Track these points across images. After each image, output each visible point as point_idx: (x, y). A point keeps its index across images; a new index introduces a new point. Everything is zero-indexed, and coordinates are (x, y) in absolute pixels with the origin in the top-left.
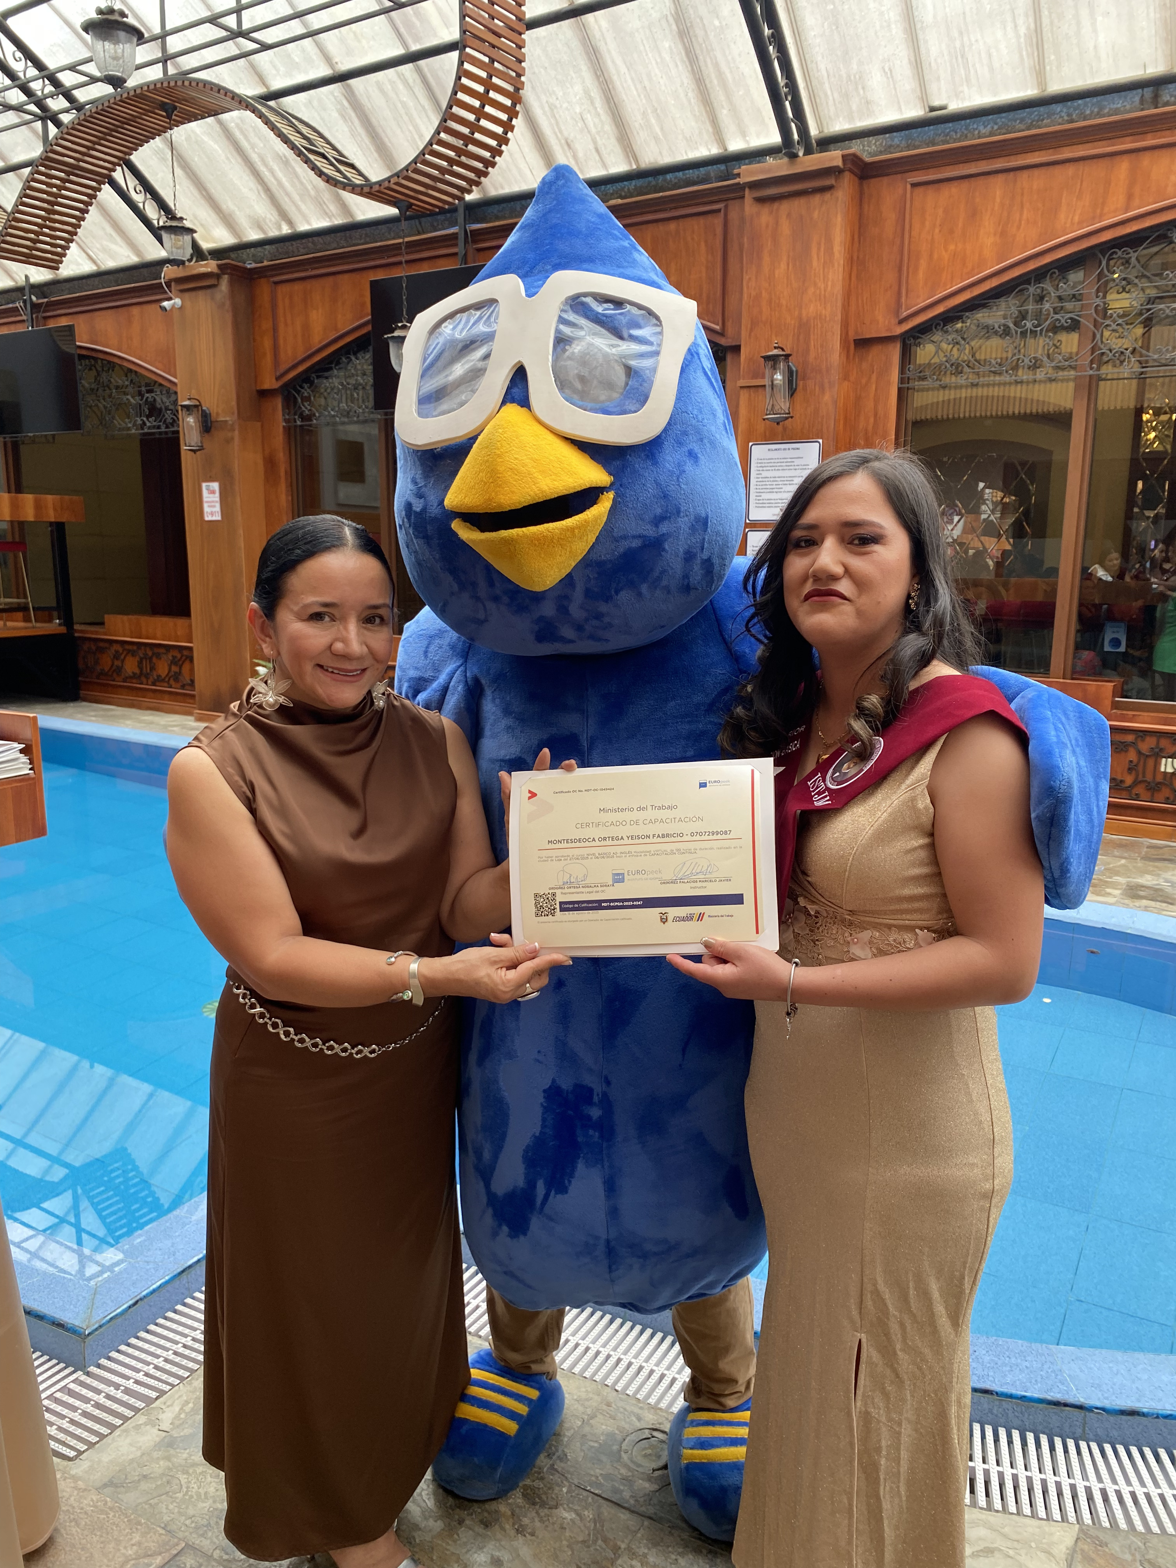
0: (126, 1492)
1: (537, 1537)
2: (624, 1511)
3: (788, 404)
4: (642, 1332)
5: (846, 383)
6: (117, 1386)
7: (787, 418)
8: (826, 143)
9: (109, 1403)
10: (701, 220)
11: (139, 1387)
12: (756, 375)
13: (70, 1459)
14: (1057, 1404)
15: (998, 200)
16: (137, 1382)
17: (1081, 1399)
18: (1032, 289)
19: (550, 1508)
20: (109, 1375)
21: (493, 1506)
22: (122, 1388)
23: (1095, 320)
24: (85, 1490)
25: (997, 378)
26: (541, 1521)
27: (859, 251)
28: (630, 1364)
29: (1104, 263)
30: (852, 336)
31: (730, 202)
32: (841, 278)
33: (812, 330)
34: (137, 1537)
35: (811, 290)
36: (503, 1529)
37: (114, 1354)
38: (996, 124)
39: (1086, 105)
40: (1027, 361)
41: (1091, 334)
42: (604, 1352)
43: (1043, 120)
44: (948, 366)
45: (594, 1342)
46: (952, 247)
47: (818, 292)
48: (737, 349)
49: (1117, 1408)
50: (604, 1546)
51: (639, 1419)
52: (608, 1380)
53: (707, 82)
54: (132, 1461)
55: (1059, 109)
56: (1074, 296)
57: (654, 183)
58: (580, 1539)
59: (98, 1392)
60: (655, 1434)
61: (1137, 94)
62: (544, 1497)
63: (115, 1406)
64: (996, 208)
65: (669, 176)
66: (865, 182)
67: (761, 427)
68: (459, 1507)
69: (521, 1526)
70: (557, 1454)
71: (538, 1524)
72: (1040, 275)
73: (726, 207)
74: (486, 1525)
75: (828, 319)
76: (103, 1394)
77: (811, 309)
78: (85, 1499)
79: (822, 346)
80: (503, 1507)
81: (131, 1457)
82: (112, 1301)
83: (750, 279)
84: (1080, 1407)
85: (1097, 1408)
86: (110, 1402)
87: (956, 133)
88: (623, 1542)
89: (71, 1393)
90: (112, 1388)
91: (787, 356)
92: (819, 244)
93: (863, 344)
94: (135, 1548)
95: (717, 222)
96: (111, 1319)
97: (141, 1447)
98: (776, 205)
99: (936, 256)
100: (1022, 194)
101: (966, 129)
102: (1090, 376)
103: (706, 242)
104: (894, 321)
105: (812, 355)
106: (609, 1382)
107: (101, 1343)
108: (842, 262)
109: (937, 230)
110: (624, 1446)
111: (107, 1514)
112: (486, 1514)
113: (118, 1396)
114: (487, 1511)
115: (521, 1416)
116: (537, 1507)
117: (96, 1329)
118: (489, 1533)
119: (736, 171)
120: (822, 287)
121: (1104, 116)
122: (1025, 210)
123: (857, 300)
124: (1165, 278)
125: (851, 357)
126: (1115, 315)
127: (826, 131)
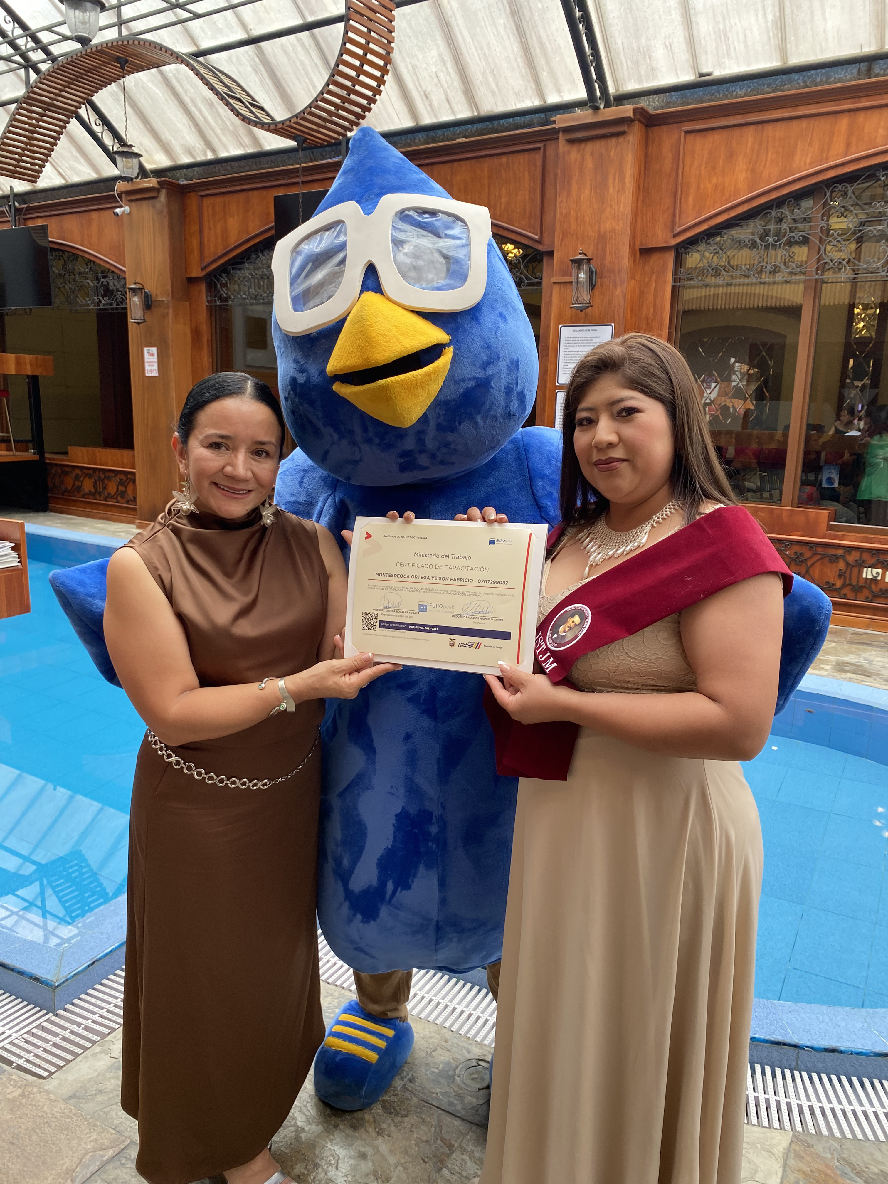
0: (86, 1103)
1: (393, 1138)
2: (457, 1119)
3: (589, 297)
4: (471, 989)
5: (633, 281)
6: (79, 1025)
7: (588, 307)
8: (621, 99)
9: (72, 1037)
10: (526, 156)
11: (95, 1025)
12: (565, 275)
13: (44, 1078)
14: (778, 1043)
15: (749, 145)
16: (94, 1022)
17: (795, 1040)
18: (774, 213)
19: (402, 1117)
20: (73, 1016)
21: (359, 1115)
22: (83, 1026)
23: (821, 238)
24: (55, 1101)
25: (746, 280)
26: (396, 1126)
27: (644, 181)
28: (462, 1012)
29: (828, 194)
30: (638, 247)
31: (548, 142)
32: (630, 202)
33: (608, 240)
34: (94, 1136)
35: (608, 210)
36: (368, 1132)
37: (76, 1001)
38: (750, 87)
39: (817, 74)
40: (769, 267)
41: (817, 248)
42: (443, 1003)
43: (785, 85)
44: (710, 270)
45: (435, 995)
46: (714, 180)
47: (613, 212)
48: (551, 254)
49: (822, 1047)
50: (442, 1145)
51: (469, 1052)
52: (446, 1024)
53: (532, 51)
54: (90, 1080)
55: (796, 78)
56: (805, 219)
57: (491, 126)
58: (424, 1139)
59: (65, 1029)
60: (480, 1063)
61: (855, 67)
62: (398, 1108)
63: (77, 1040)
64: (748, 151)
65: (502, 122)
66: (650, 129)
67: (568, 313)
68: (334, 1115)
69: (380, 1129)
70: (407, 1078)
71: (393, 1128)
72: (779, 203)
73: (545, 145)
74: (354, 1128)
75: (620, 232)
76: (69, 1031)
77: (608, 225)
78: (56, 1107)
79: (615, 253)
80: (368, 1116)
81: (89, 1077)
82: (75, 962)
83: (562, 201)
84: (795, 1046)
85: (807, 1047)
86: (74, 1036)
87: (719, 93)
88: (456, 1141)
89: (44, 1029)
90: (75, 1026)
91: (589, 260)
92: (614, 175)
93: (646, 252)
94: (92, 1143)
95: (538, 157)
96: (75, 974)
97: (96, 1070)
98: (582, 145)
99: (702, 186)
100: (768, 141)
101: (727, 90)
102: (816, 280)
103: (529, 172)
104: (670, 235)
105: (608, 259)
106: (447, 1025)
107: (67, 992)
108: (631, 190)
109: (703, 167)
110: (457, 1071)
111: (72, 1118)
112: (354, 1121)
113: (80, 1032)
114: (355, 1118)
115: (381, 1049)
116: (393, 1116)
117: (63, 982)
118: (357, 1134)
119: (553, 119)
120: (616, 208)
121: (830, 83)
122: (770, 153)
123: (642, 219)
124: (873, 207)
125: (637, 261)
126: (835, 234)
127: (621, 90)
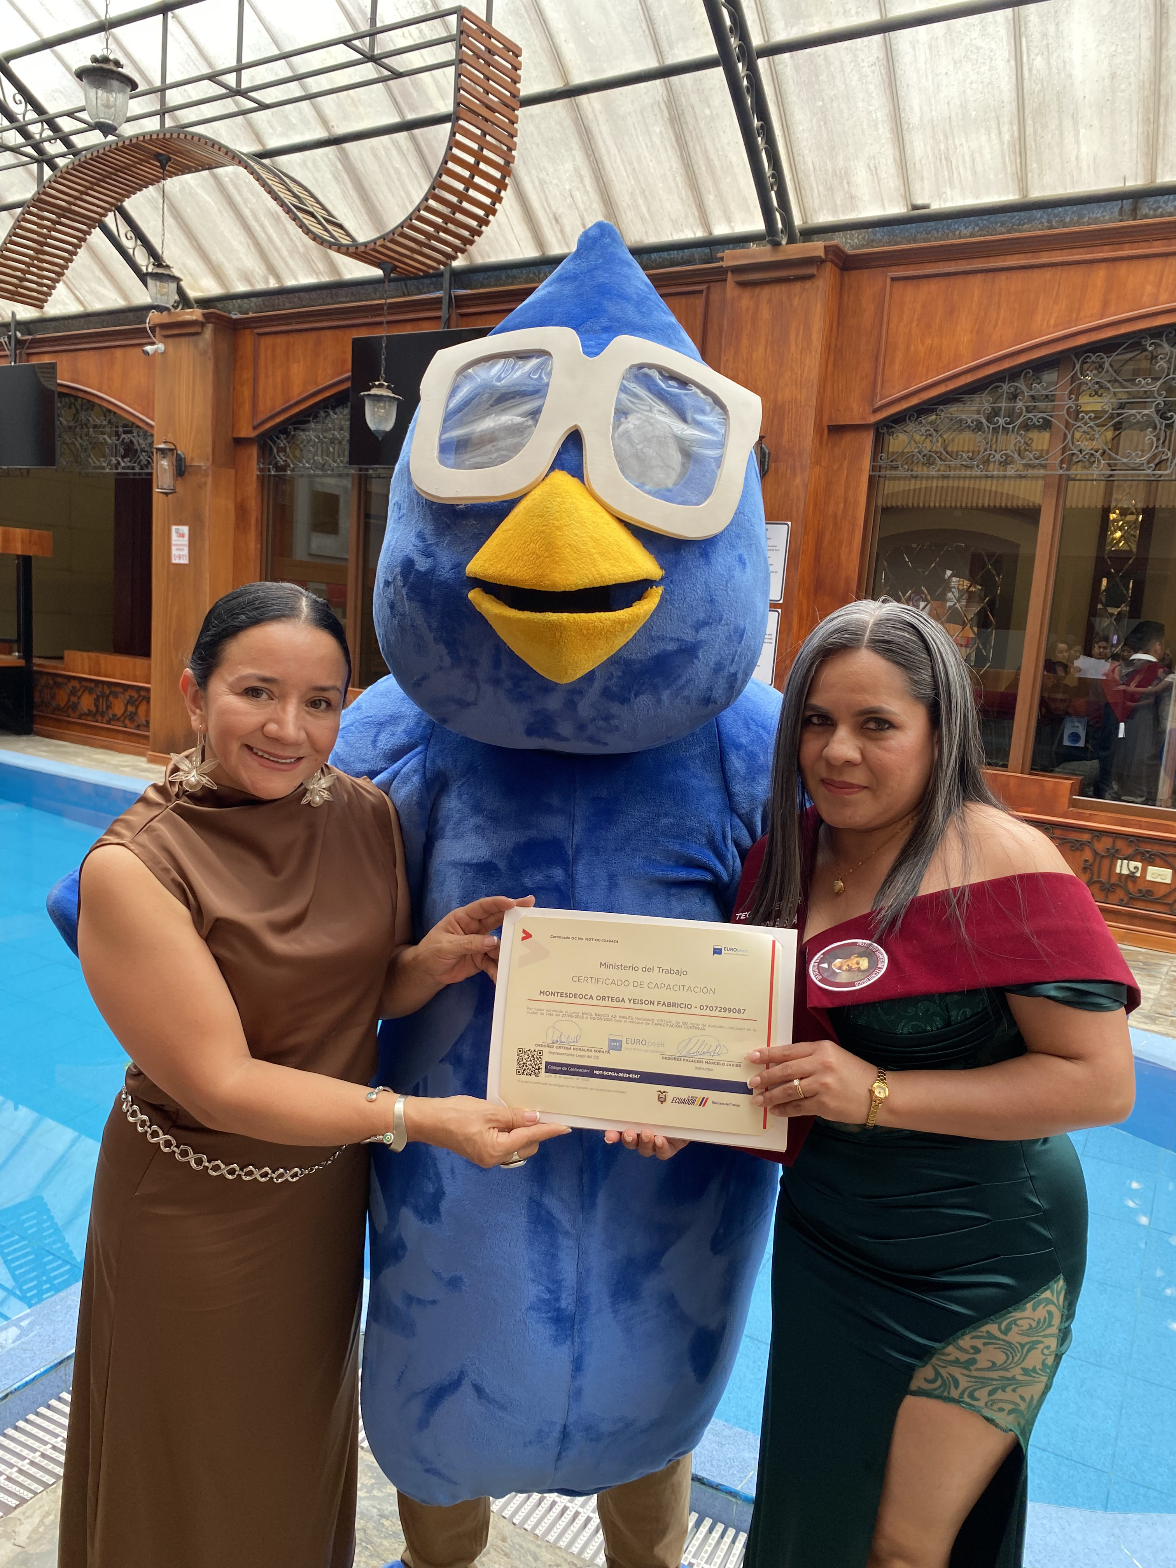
5: (818, 467)
8: (810, 233)
10: (685, 300)
15: (976, 298)
18: (1006, 387)
23: (1067, 422)
25: (968, 472)
27: (836, 339)
29: (1078, 366)
30: (826, 422)
31: (712, 284)
32: (817, 364)
33: (787, 413)
35: (788, 375)
38: (977, 225)
39: (1065, 212)
40: (998, 456)
41: (1062, 435)
43: (1024, 224)
44: (920, 457)
46: (928, 341)
47: (794, 376)
53: (695, 167)
55: (1039, 215)
56: (1047, 396)
61: (1116, 205)
64: (973, 306)
65: (653, 256)
66: (846, 273)
72: (1014, 374)
73: (708, 289)
75: (803, 403)
77: (787, 394)
79: (795, 430)
83: (727, 360)
87: (938, 232)
92: (798, 330)
93: (837, 430)
95: (700, 302)
98: (757, 290)
99: (912, 349)
100: (1000, 295)
101: (948, 228)
102: (1060, 475)
104: (869, 410)
105: (785, 438)
108: (819, 350)
109: (914, 324)
119: (719, 255)
120: (799, 372)
121: (1083, 224)
122: (1002, 311)
123: (833, 387)
124: (1137, 385)
125: (824, 442)
126: (1087, 417)
127: (810, 222)
